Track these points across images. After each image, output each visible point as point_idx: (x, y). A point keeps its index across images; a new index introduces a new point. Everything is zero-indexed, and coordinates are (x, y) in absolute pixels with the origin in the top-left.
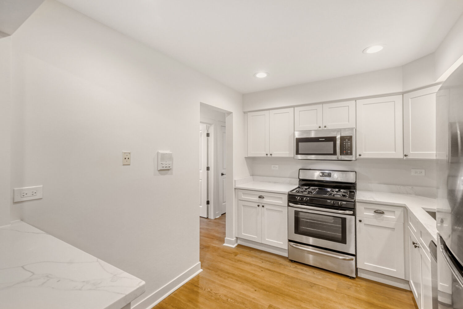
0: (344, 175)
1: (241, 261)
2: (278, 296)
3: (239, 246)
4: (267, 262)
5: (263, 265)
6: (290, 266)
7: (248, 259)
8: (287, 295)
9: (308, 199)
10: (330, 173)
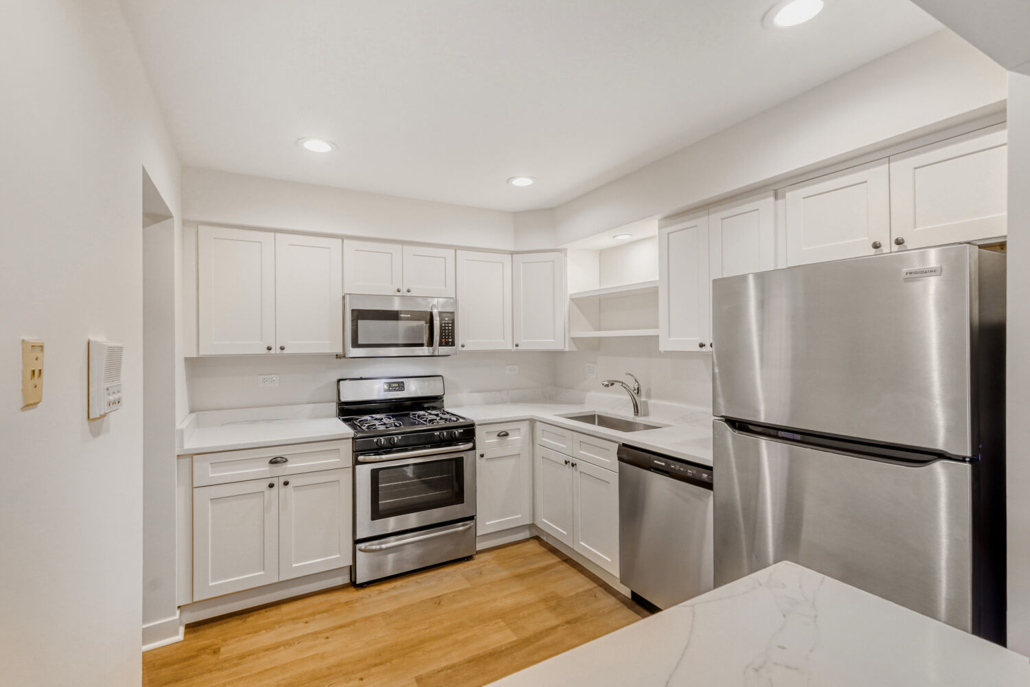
0: (426, 384)
1: (250, 654)
2: (409, 655)
3: (192, 627)
4: (318, 616)
5: (314, 627)
6: (370, 596)
7: (266, 638)
8: (422, 642)
9: (400, 437)
10: (403, 383)
